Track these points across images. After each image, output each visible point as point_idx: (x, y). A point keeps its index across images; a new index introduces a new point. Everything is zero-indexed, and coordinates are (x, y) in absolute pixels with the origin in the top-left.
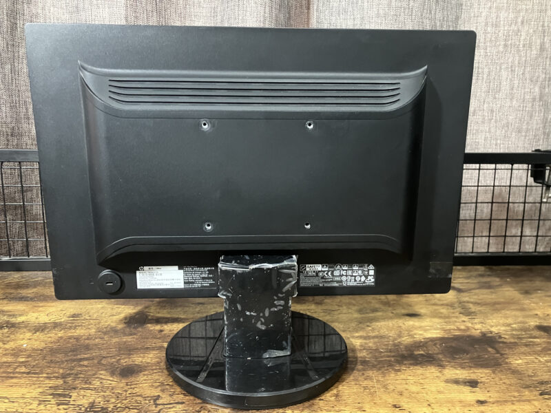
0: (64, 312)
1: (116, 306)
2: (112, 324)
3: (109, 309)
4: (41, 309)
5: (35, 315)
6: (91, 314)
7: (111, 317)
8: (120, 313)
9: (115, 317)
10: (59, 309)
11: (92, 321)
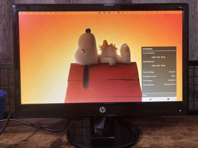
0: (21, 139)
1: (47, 135)
2: (44, 146)
3: (43, 137)
4: (10, 137)
5: (7, 140)
6: (34, 140)
7: (44, 142)
8: (48, 139)
9: (46, 141)
10: (19, 137)
11: (34, 144)
